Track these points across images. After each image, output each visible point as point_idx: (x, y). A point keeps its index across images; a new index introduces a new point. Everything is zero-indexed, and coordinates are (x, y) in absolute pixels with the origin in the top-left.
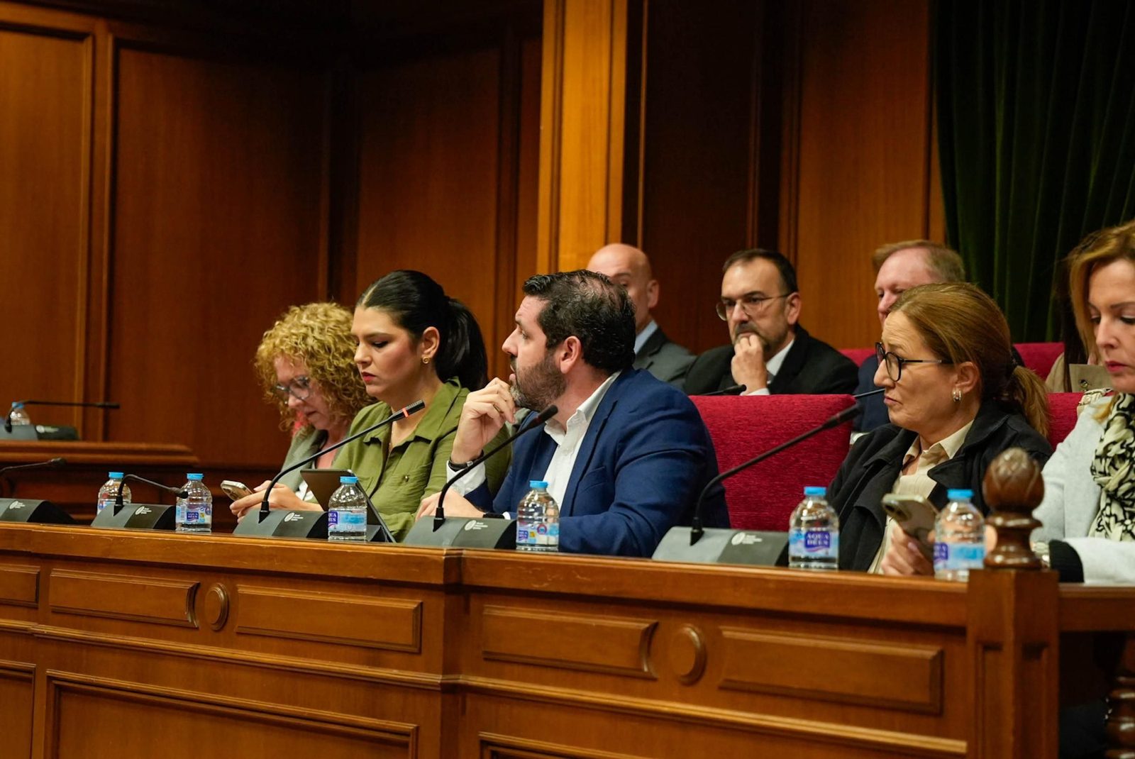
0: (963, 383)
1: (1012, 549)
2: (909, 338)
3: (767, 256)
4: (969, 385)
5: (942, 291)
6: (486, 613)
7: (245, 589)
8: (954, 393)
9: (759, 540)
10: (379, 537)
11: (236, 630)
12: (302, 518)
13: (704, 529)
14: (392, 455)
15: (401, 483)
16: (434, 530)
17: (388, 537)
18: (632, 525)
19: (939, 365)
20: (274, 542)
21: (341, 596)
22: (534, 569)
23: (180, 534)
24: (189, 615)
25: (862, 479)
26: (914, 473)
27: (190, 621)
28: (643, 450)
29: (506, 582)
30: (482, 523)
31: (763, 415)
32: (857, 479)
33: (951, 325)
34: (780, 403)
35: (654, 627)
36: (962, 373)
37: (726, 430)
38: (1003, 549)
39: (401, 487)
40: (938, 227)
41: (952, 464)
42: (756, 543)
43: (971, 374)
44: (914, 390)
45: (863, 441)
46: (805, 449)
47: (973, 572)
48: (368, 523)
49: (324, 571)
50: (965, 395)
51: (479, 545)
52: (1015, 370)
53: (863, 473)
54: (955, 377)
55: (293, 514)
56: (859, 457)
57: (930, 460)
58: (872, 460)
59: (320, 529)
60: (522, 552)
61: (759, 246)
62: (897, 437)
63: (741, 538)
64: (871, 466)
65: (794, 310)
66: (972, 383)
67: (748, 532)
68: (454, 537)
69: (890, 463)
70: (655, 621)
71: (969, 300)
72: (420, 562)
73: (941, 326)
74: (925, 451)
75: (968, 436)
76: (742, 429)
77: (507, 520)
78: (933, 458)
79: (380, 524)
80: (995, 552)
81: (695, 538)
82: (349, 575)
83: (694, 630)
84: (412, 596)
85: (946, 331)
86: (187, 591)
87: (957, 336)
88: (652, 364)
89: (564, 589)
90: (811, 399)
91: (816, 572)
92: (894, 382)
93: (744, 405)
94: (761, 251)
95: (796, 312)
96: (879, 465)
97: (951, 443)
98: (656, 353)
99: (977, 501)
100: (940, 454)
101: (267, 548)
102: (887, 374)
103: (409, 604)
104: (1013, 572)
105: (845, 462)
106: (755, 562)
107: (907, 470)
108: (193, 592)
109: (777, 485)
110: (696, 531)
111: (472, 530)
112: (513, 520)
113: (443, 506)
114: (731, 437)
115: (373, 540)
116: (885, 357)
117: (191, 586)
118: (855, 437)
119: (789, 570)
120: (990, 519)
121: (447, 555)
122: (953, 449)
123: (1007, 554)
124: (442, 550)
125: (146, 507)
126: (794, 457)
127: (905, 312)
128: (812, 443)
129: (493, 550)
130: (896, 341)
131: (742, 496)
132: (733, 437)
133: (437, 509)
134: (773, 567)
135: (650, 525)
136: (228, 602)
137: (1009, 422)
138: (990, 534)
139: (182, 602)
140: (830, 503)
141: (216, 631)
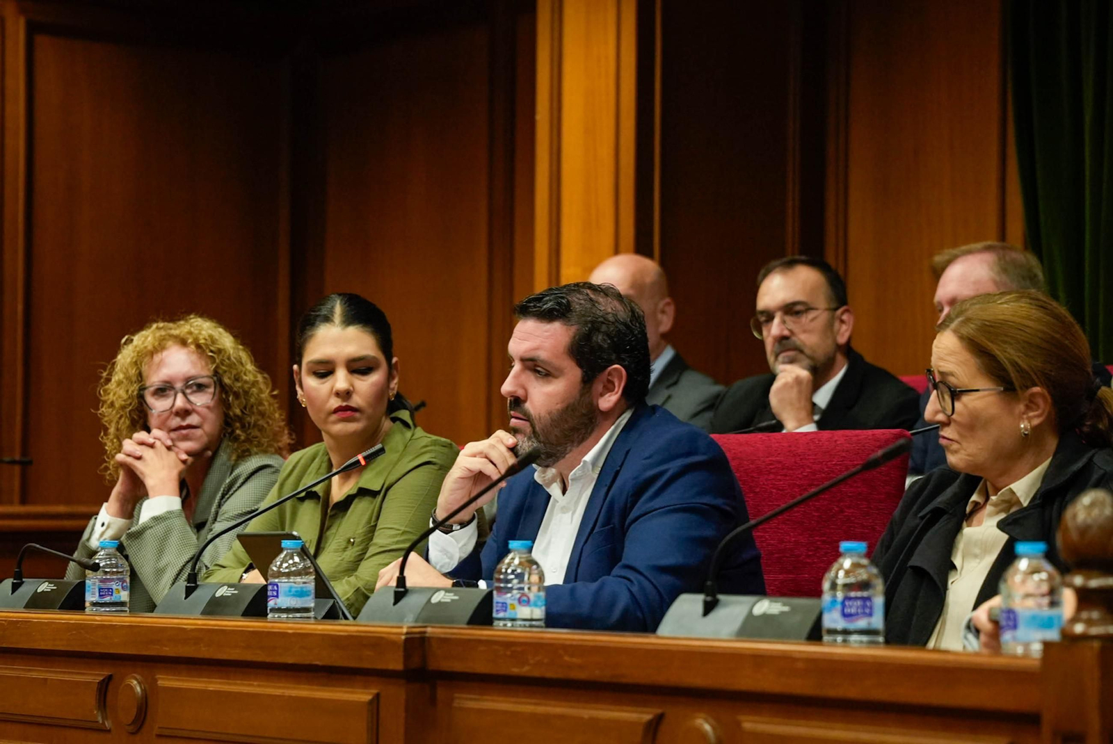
0: (1031, 414)
1: (1095, 615)
2: (961, 362)
3: (811, 263)
4: (1038, 416)
5: (999, 302)
6: (456, 704)
7: (167, 681)
8: (1022, 426)
9: (786, 609)
10: (332, 614)
11: (156, 731)
12: (236, 592)
13: (721, 597)
14: (332, 513)
15: (346, 548)
16: (395, 604)
17: (343, 614)
18: (635, 589)
19: (1000, 393)
20: (200, 622)
21: (280, 688)
22: (513, 649)
23: (90, 615)
24: (100, 714)
25: (916, 532)
26: (980, 524)
27: (101, 722)
28: (657, 503)
29: (481, 667)
30: (452, 594)
31: (800, 456)
32: (911, 533)
33: (1011, 344)
34: (819, 441)
35: (659, 719)
36: (1031, 401)
37: (755, 475)
38: (1085, 615)
39: (346, 553)
40: (1017, 227)
41: (1026, 513)
42: (782, 613)
43: (1040, 401)
44: (972, 425)
45: (917, 486)
46: (850, 497)
47: (1047, 645)
48: (316, 597)
49: (260, 657)
50: (1035, 429)
51: (450, 620)
52: (1099, 393)
53: (918, 525)
54: (1021, 407)
55: (226, 587)
56: (914, 505)
57: (1001, 507)
58: (928, 509)
59: (258, 605)
60: (501, 628)
61: (801, 254)
62: (958, 481)
63: (765, 606)
64: (928, 516)
65: (844, 327)
66: (1044, 411)
67: (774, 599)
68: (419, 610)
69: (950, 512)
70: (659, 711)
71: (1034, 311)
72: (376, 643)
73: (999, 345)
74: (993, 498)
75: (1046, 477)
76: (773, 473)
77: (482, 590)
78: (1004, 505)
79: (335, 598)
80: (1074, 620)
81: (709, 608)
82: (290, 661)
83: (707, 721)
84: (366, 686)
85: (1005, 352)
86: (97, 685)
87: (1019, 357)
88: (669, 397)
89: (550, 674)
90: (857, 436)
91: (857, 647)
92: (949, 417)
93: (777, 445)
94: (803, 258)
95: (846, 330)
96: (937, 514)
97: (1024, 487)
98: (675, 383)
99: (1050, 556)
100: (1012, 500)
101: (192, 630)
102: (939, 407)
103: (362, 696)
104: (1096, 645)
105: (897, 512)
106: (783, 636)
107: (972, 521)
108: (104, 688)
109: (818, 541)
110: (709, 599)
111: (440, 603)
112: (489, 589)
113: (406, 573)
114: (761, 483)
115: (325, 617)
116: (936, 386)
117: (102, 679)
118: (909, 481)
119: (822, 645)
120: (1068, 578)
121: (407, 633)
122: (1027, 495)
123: (1089, 622)
124: (401, 627)
125: (50, 583)
126: (837, 507)
127: (955, 331)
128: (859, 489)
129: (466, 626)
130: (947, 366)
131: (776, 555)
132: (764, 484)
133: (398, 578)
134: (803, 641)
135: (658, 591)
136: (146, 698)
137: (1095, 459)
138: (1068, 599)
139: (91, 699)
140: (874, 562)
141: (133, 733)
